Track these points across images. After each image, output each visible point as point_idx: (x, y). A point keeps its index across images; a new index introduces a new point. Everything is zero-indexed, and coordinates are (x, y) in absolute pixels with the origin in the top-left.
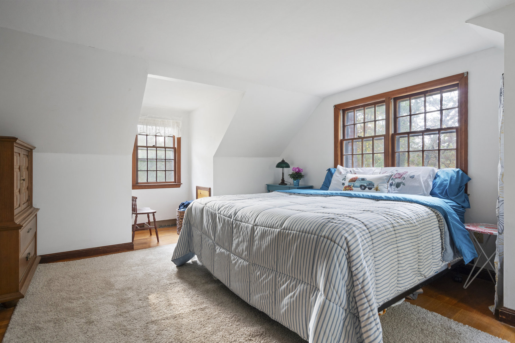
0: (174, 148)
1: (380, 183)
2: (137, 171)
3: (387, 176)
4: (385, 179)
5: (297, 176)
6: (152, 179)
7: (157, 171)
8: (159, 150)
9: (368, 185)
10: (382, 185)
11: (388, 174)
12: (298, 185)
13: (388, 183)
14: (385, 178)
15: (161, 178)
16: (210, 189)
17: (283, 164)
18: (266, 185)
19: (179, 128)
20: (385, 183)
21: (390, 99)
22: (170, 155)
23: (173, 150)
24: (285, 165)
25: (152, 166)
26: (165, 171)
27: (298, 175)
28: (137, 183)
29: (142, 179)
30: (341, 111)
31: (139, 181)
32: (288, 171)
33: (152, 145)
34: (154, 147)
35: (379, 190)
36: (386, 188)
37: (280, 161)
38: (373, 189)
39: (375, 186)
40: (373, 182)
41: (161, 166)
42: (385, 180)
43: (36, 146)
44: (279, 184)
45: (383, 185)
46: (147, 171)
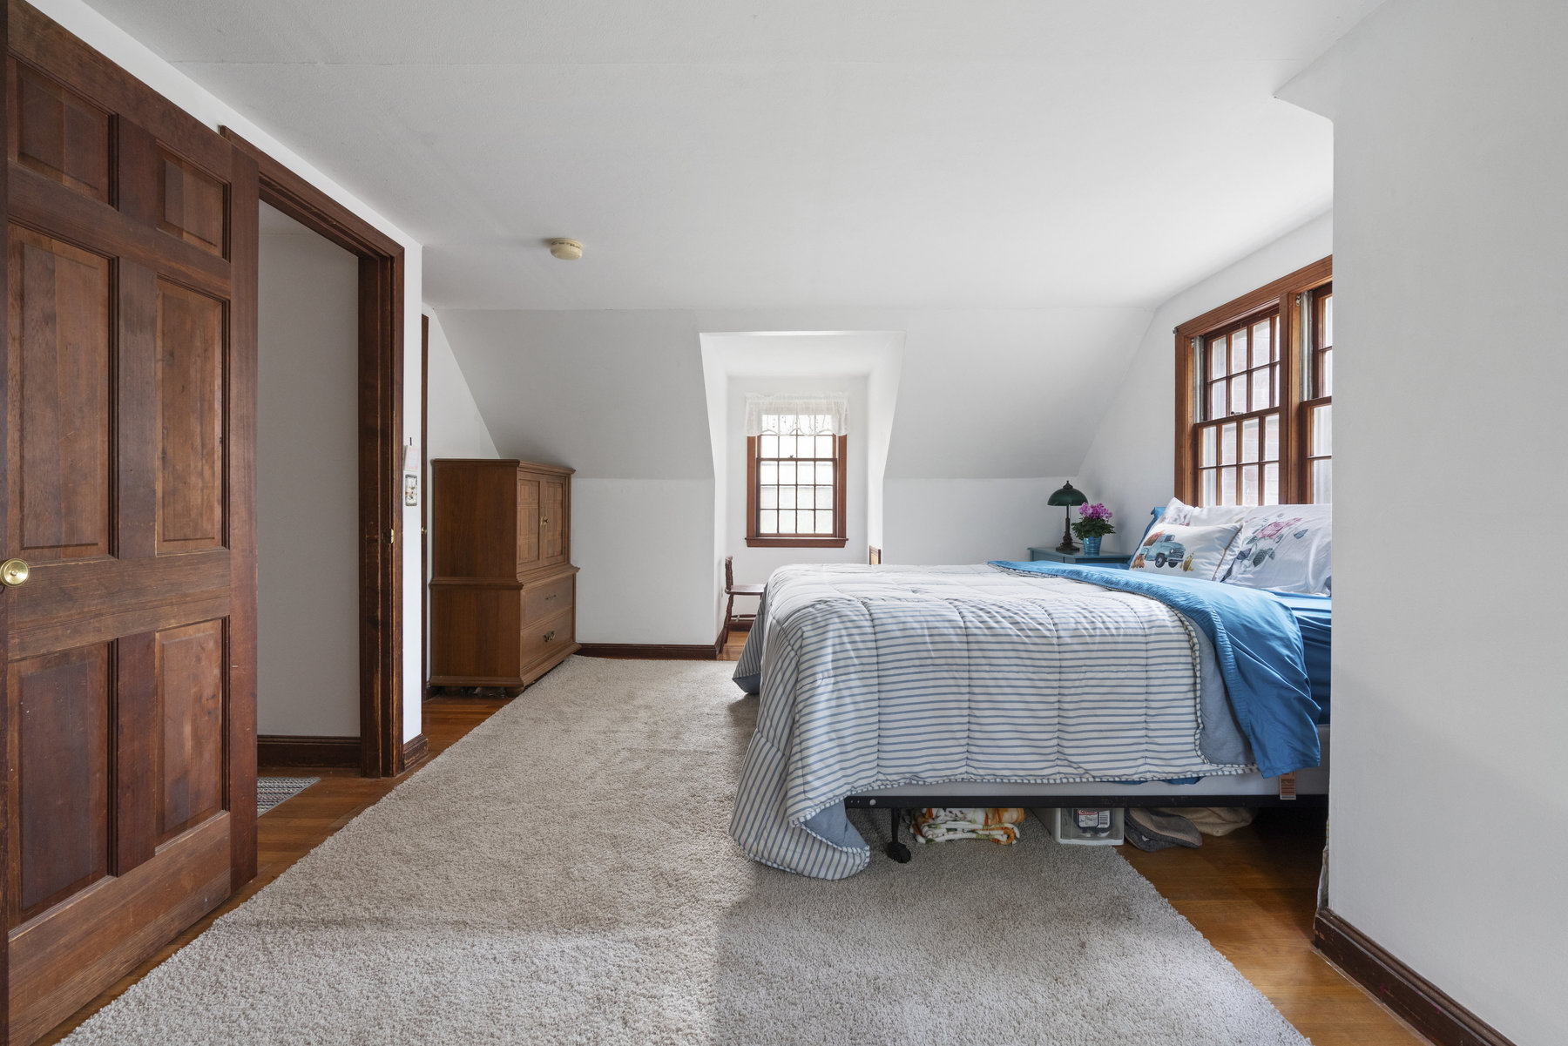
0: (833, 460)
1: (1200, 550)
2: (758, 509)
3: (1225, 530)
4: (1217, 538)
5: (1087, 528)
6: (787, 528)
7: (796, 509)
8: (802, 465)
9: (1171, 555)
10: (1204, 554)
11: (1228, 526)
12: (1097, 552)
13: (1226, 549)
14: (1218, 535)
15: (806, 528)
16: (880, 551)
17: (1067, 496)
18: (1029, 549)
19: (840, 415)
20: (1217, 550)
21: (1292, 296)
22: (826, 473)
23: (831, 463)
24: (1070, 499)
25: (787, 499)
26: (815, 510)
27: (1095, 525)
28: (758, 533)
29: (767, 526)
30: (1198, 342)
31: (763, 530)
32: (1077, 514)
33: (788, 457)
34: (791, 459)
35: (1192, 570)
36: (1214, 565)
37: (1061, 486)
38: (1179, 564)
39: (1184, 558)
40: (1185, 547)
41: (806, 499)
42: (1216, 541)
43: (575, 467)
44: (1058, 549)
45: (1208, 554)
46: (778, 510)
